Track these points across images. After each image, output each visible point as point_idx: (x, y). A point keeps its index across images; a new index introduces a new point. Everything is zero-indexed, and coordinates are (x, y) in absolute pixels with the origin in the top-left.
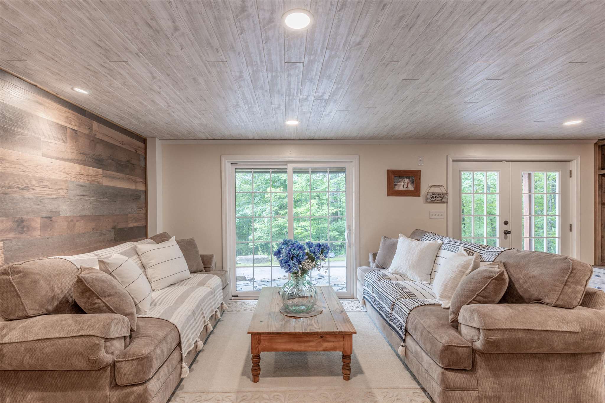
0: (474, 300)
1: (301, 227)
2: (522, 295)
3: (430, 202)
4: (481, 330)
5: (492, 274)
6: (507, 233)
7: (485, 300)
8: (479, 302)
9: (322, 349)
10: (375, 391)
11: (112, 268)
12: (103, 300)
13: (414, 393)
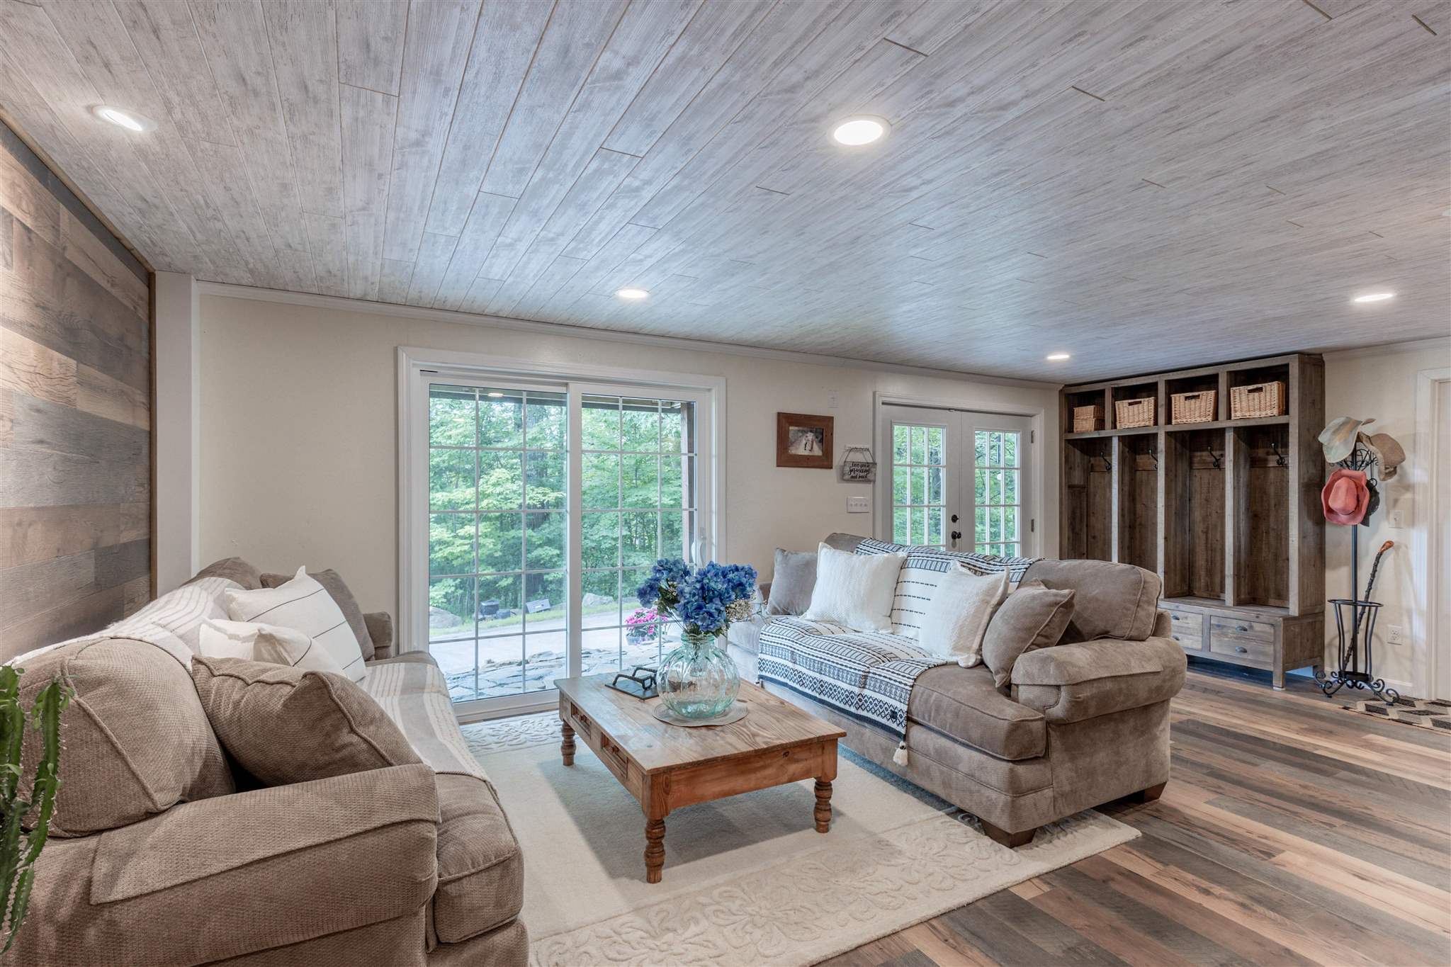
0: (1032, 644)
1: (463, 538)
2: (1081, 629)
3: (847, 481)
4: (1062, 689)
5: (1059, 599)
6: (956, 536)
7: (1047, 641)
8: (1040, 646)
9: (786, 778)
10: (884, 836)
11: (295, 654)
12: (363, 735)
13: (942, 823)
